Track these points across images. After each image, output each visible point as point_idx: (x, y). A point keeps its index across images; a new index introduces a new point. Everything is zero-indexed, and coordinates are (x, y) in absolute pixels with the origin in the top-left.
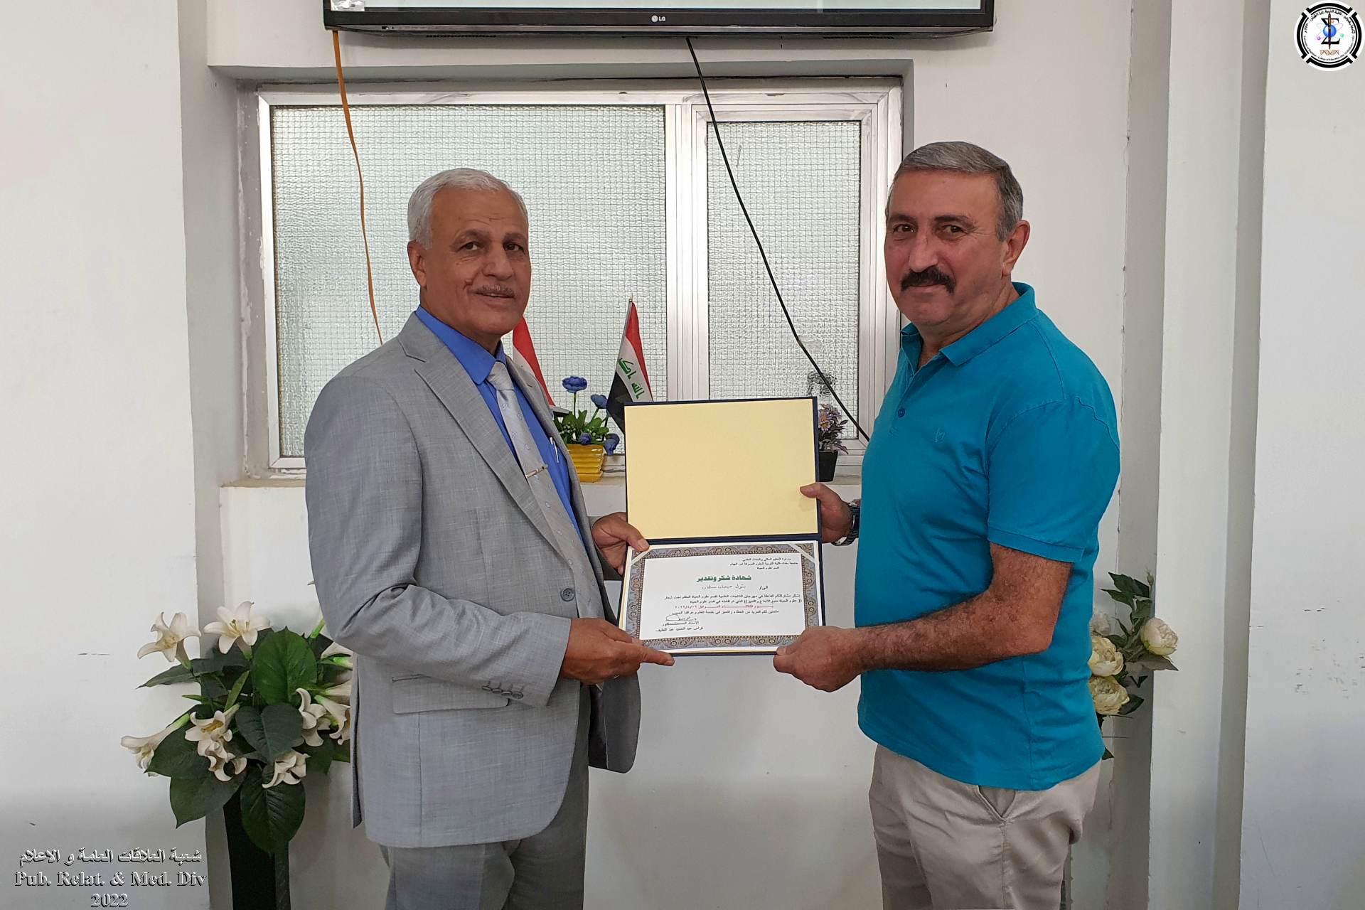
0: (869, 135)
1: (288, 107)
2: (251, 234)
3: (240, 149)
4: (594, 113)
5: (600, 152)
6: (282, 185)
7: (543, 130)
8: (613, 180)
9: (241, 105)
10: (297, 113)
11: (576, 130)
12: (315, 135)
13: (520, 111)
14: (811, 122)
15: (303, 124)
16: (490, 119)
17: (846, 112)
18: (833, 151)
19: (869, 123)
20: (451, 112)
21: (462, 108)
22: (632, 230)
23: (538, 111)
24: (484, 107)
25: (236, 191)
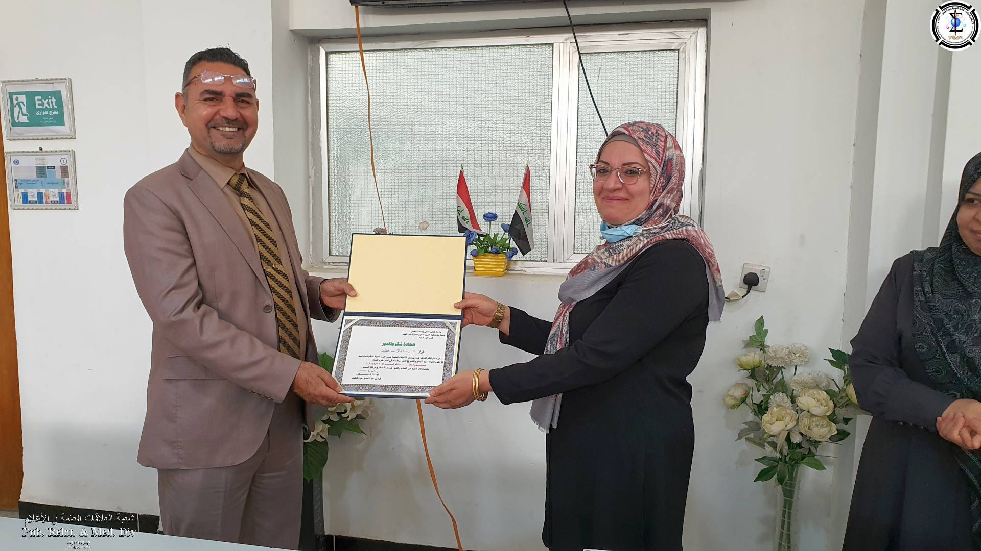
0: (684, 59)
1: (336, 52)
2: (315, 127)
3: (309, 78)
4: (510, 50)
5: (512, 74)
6: (332, 98)
7: (480, 62)
8: (520, 91)
9: (310, 52)
10: (340, 55)
11: (499, 61)
12: (351, 69)
13: (466, 51)
14: (647, 51)
15: (344, 62)
16: (449, 56)
17: (669, 44)
18: (660, 69)
19: (684, 51)
20: (427, 53)
21: (433, 50)
22: (530, 122)
23: (477, 51)
24: (446, 49)
25: (307, 102)
